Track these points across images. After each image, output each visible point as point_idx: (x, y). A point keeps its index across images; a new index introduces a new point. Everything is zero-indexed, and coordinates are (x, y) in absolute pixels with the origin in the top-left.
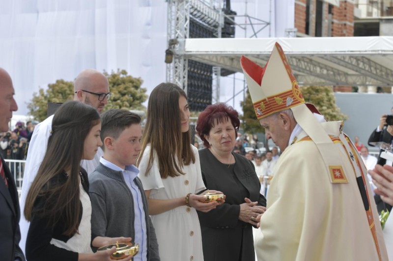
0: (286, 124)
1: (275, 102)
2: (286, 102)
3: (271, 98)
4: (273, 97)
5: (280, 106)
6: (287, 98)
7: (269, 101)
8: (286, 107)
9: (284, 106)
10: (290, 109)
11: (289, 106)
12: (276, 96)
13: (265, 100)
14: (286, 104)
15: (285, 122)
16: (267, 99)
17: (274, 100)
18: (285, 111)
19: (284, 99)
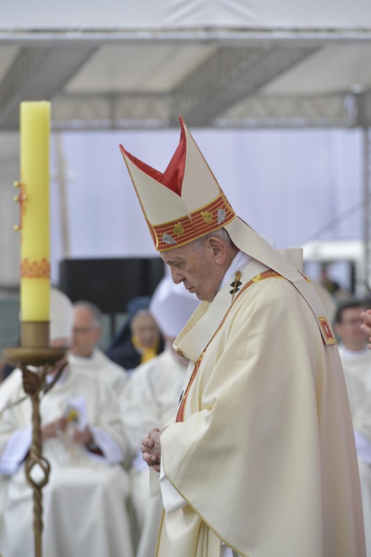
0: (220, 254)
1: (202, 220)
2: (217, 217)
3: (196, 215)
4: (199, 212)
5: (210, 225)
6: (217, 211)
7: (193, 220)
8: (218, 226)
9: (214, 225)
10: (223, 228)
11: (222, 223)
12: (203, 210)
13: (187, 218)
14: (217, 222)
15: (216, 251)
16: (190, 217)
17: (201, 216)
18: (217, 233)
19: (214, 214)
